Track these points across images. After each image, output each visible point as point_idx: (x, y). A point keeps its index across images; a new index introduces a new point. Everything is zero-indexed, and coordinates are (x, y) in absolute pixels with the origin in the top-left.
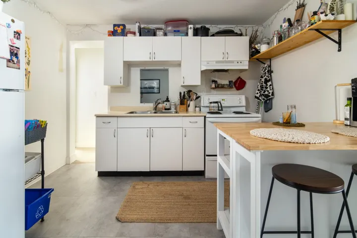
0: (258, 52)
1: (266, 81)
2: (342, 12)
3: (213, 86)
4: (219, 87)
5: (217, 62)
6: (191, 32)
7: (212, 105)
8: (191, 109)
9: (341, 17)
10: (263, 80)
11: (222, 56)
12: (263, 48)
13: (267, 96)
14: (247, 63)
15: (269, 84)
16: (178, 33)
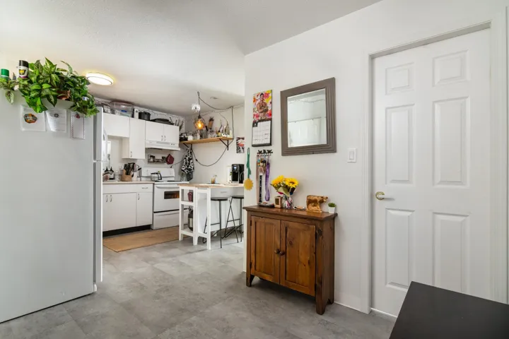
0: (186, 139)
1: (190, 159)
2: (229, 134)
3: (152, 160)
4: (156, 161)
5: (158, 142)
6: (136, 115)
7: (153, 175)
8: (135, 178)
9: (228, 136)
10: (187, 158)
11: (161, 138)
12: (190, 138)
13: (190, 170)
14: (178, 145)
15: (191, 161)
16: (124, 113)
